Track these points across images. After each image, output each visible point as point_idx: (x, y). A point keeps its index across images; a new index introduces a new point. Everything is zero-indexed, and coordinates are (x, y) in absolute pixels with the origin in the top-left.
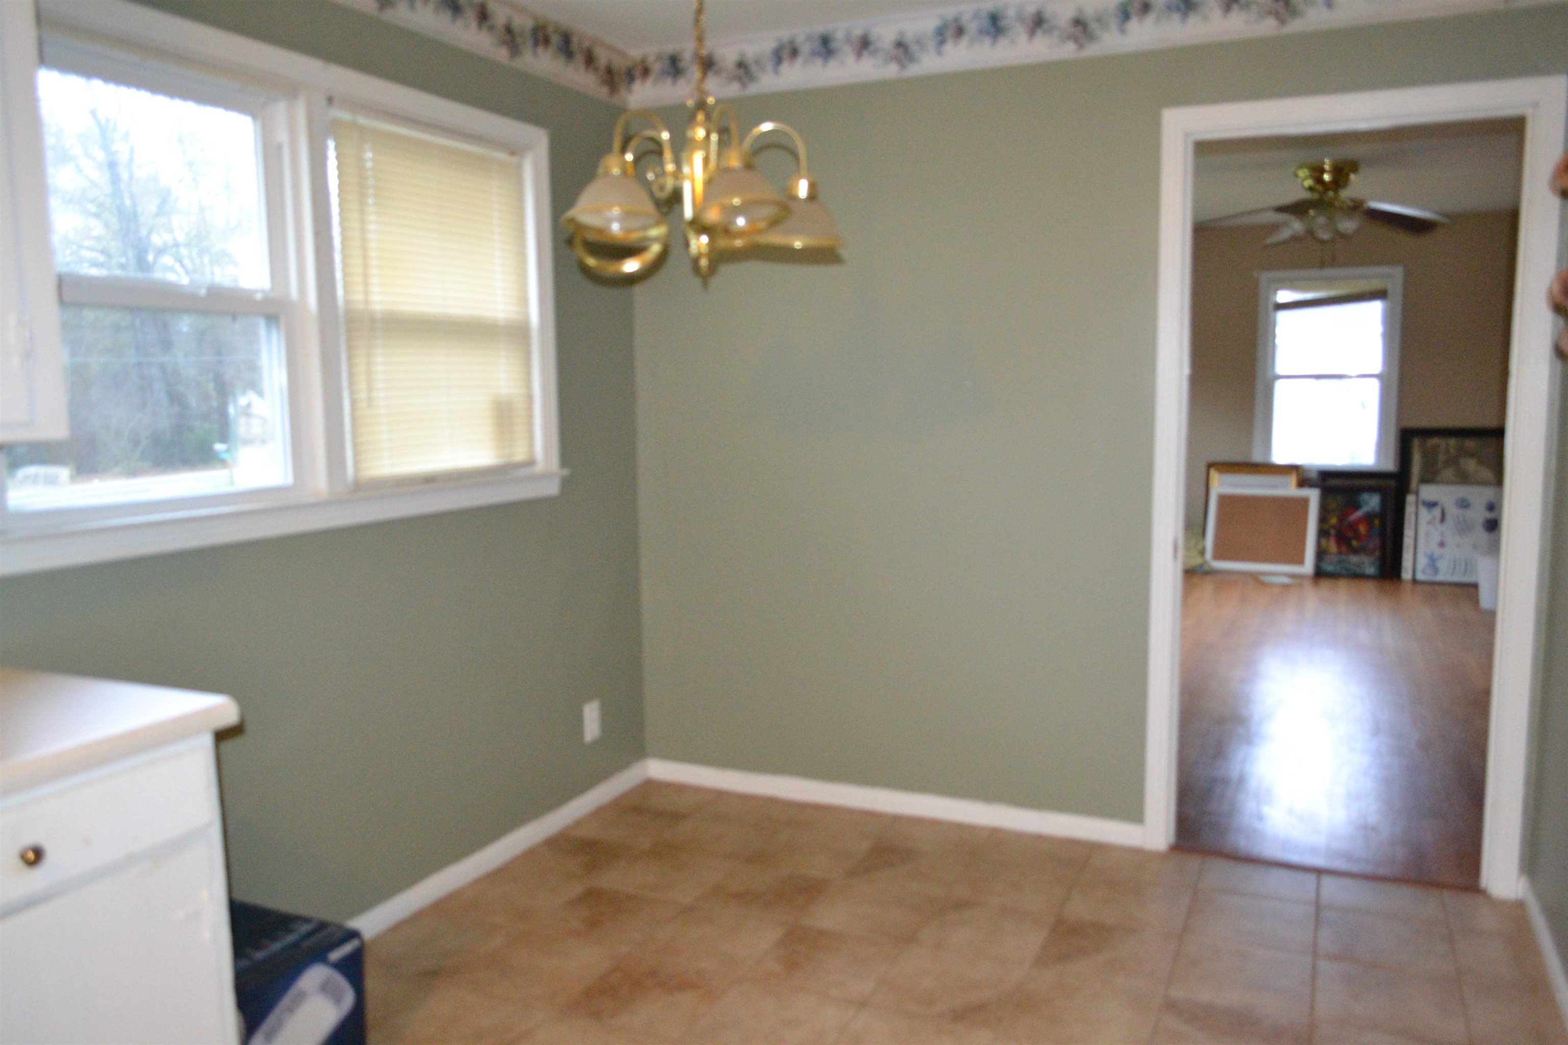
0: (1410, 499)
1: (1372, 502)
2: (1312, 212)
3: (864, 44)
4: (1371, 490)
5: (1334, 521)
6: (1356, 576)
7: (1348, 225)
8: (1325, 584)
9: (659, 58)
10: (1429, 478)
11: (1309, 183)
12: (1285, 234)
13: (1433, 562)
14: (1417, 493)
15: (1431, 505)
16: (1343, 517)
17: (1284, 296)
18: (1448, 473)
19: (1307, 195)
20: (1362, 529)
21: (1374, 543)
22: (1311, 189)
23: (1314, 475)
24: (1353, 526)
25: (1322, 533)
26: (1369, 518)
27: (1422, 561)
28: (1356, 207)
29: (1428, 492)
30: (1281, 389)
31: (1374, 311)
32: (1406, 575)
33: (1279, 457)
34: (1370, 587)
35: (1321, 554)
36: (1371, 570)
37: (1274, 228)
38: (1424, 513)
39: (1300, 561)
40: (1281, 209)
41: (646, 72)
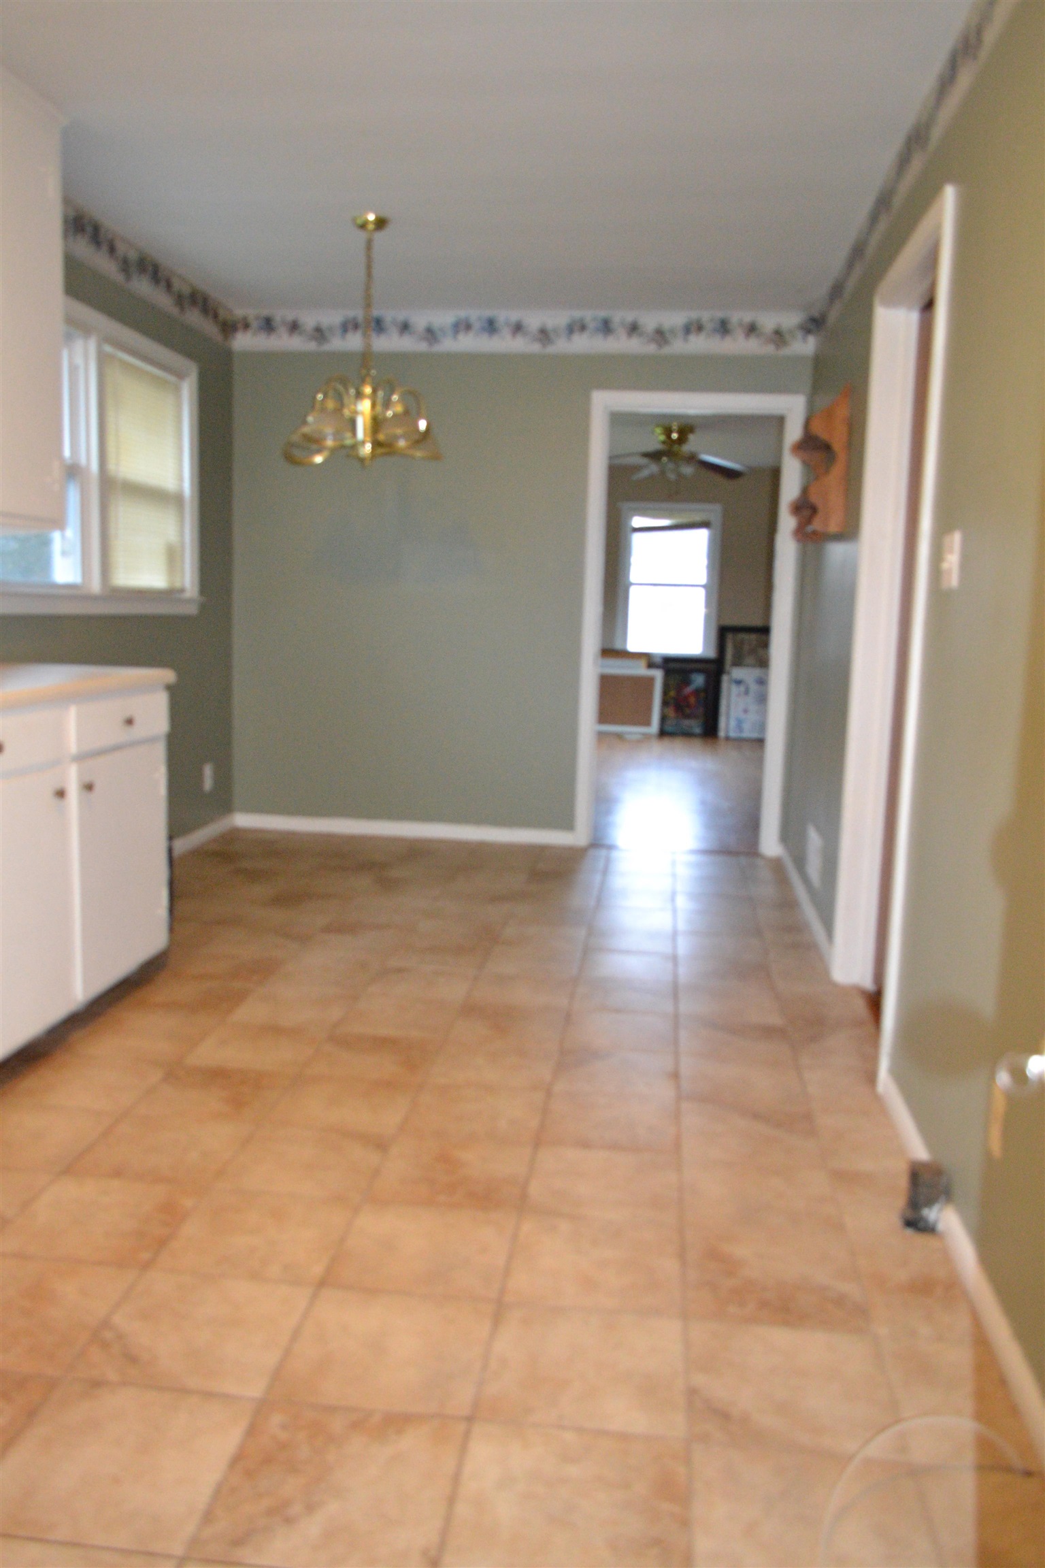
0: (725, 678)
1: (699, 680)
2: (665, 459)
3: (405, 327)
4: (699, 671)
5: (672, 693)
6: (687, 735)
7: (688, 470)
8: (666, 742)
9: (257, 318)
10: (738, 663)
11: (662, 438)
12: (645, 473)
13: (739, 727)
14: (729, 673)
15: (739, 682)
16: (679, 690)
17: (637, 521)
18: (750, 660)
19: (659, 447)
20: (692, 700)
21: (701, 710)
22: (664, 442)
23: (658, 660)
24: (686, 698)
25: (665, 703)
26: (696, 692)
27: (733, 723)
28: (692, 458)
29: (737, 673)
30: (633, 591)
31: (702, 536)
32: (722, 734)
33: (632, 646)
34: (697, 743)
35: (663, 719)
36: (698, 730)
37: (637, 468)
38: (735, 689)
39: (647, 723)
40: (646, 455)
41: (246, 326)
